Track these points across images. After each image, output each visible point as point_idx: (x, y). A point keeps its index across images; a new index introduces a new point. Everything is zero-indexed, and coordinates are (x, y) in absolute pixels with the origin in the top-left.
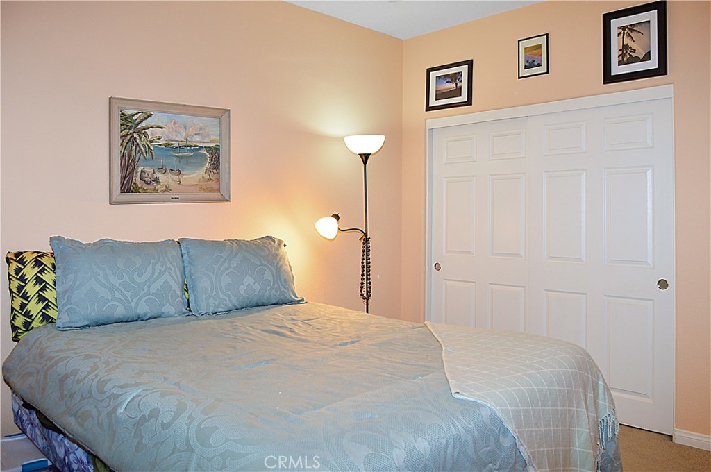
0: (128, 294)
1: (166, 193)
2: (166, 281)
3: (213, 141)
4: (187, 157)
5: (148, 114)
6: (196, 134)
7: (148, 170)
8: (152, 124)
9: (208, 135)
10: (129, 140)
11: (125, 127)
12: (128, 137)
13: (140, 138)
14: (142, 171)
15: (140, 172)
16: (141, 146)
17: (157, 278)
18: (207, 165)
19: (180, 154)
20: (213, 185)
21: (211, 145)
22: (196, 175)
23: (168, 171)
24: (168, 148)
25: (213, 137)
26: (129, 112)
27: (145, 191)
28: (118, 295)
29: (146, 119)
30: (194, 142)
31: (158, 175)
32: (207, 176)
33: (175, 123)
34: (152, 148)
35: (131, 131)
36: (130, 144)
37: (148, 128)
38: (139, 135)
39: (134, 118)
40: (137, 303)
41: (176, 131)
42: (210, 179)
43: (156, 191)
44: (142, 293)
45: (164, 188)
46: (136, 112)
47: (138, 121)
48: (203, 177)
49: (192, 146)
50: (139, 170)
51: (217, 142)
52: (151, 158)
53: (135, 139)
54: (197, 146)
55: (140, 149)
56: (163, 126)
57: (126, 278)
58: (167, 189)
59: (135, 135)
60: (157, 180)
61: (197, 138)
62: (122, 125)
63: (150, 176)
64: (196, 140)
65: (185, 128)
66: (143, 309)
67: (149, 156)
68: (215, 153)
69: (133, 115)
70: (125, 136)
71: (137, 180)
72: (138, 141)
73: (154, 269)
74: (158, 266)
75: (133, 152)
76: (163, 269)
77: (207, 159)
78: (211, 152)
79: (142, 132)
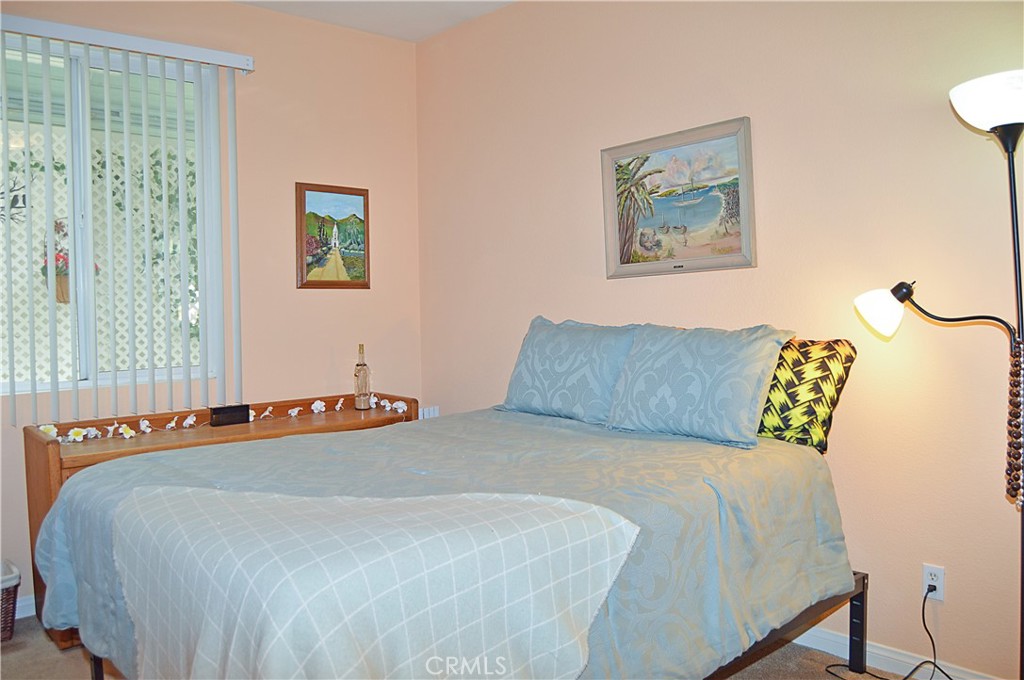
0: (546, 384)
1: (670, 260)
2: (584, 375)
3: (728, 174)
4: (694, 206)
5: (645, 158)
6: (704, 169)
7: (649, 231)
8: (650, 170)
9: (721, 166)
10: (626, 198)
11: (622, 181)
12: (626, 194)
13: (638, 191)
14: (642, 234)
15: (639, 237)
16: (639, 201)
17: (577, 369)
18: (722, 212)
19: (685, 203)
20: (730, 241)
21: (726, 180)
22: (707, 229)
23: (671, 230)
24: (670, 198)
25: (728, 168)
26: (624, 162)
27: (646, 260)
28: (537, 383)
29: (642, 164)
30: (702, 181)
31: (660, 236)
32: (722, 230)
33: (676, 161)
34: (651, 202)
35: (628, 185)
36: (628, 201)
37: (645, 177)
38: (637, 189)
39: (631, 167)
40: (552, 397)
41: (678, 171)
42: (726, 234)
43: (657, 258)
44: (559, 384)
45: (666, 254)
46: (631, 159)
47: (634, 170)
48: (717, 232)
49: (699, 188)
50: (639, 233)
51: (736, 174)
52: (650, 215)
53: (633, 194)
54: (707, 186)
55: (639, 206)
56: (662, 168)
57: (547, 366)
58: (671, 255)
59: (633, 189)
60: (658, 244)
61: (707, 175)
62: (618, 180)
63: (651, 239)
64: (705, 178)
65: (689, 164)
66: (557, 405)
67: (648, 213)
68: (732, 190)
69: (629, 164)
70: (622, 193)
71: (636, 247)
72: (636, 195)
73: (576, 358)
74: (581, 356)
75: (632, 211)
76: (585, 360)
77: (721, 204)
78: (726, 191)
79: (639, 184)
